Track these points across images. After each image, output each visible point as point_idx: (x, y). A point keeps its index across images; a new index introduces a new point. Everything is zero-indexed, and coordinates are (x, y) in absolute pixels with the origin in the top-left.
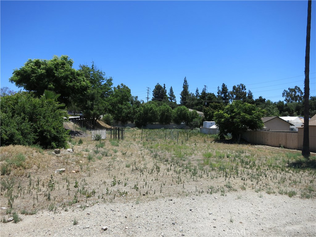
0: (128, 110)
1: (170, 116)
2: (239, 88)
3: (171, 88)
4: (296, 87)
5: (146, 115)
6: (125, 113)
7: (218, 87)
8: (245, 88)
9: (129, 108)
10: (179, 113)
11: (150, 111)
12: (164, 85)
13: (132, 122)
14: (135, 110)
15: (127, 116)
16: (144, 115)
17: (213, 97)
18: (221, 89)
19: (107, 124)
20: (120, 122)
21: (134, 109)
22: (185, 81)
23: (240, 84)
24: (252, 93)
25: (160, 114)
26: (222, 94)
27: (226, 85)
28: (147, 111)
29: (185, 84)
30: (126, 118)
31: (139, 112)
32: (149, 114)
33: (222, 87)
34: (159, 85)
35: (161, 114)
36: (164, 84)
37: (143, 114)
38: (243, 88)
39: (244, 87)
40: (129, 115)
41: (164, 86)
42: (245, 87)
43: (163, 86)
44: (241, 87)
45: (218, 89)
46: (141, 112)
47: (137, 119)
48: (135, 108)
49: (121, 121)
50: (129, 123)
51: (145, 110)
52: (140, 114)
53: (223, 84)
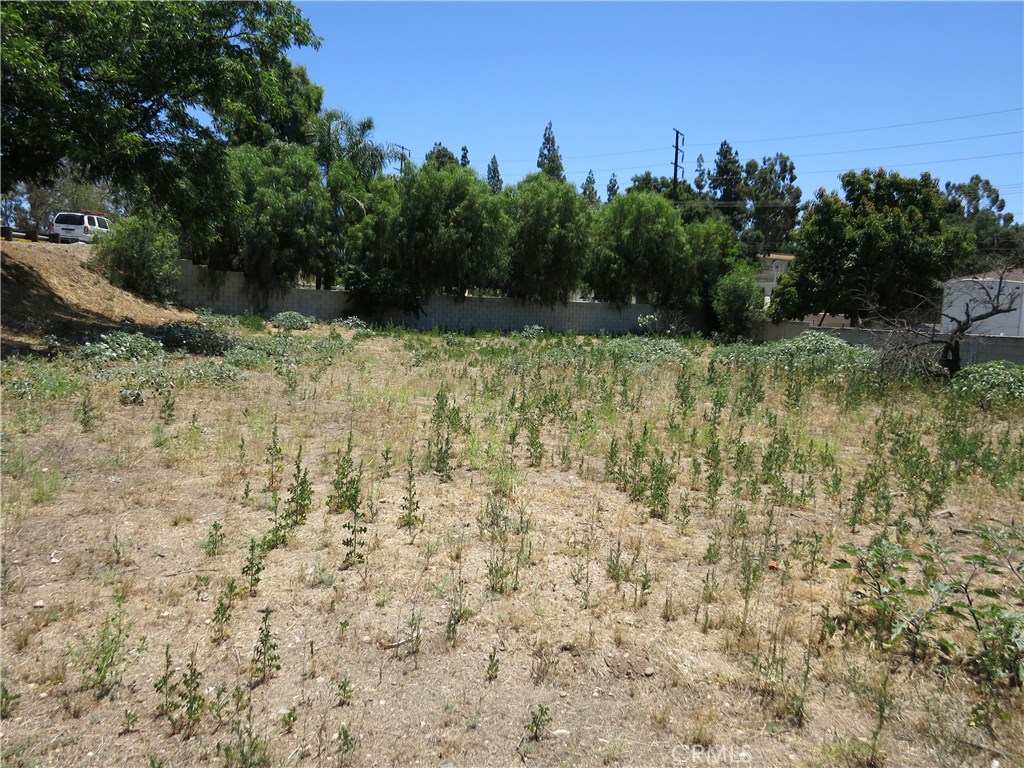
0: (296, 197)
2: (772, 170)
3: (494, 162)
4: (976, 179)
5: (419, 236)
6: (275, 216)
7: (700, 160)
8: (791, 172)
9: (302, 179)
11: (451, 205)
12: (462, 153)
13: (327, 281)
14: (343, 194)
15: (287, 239)
16: (409, 237)
17: (685, 195)
18: (711, 166)
19: (130, 286)
20: (233, 282)
21: (335, 188)
22: (549, 141)
23: (773, 156)
25: (513, 231)
26: (715, 188)
27: (733, 152)
28: (428, 207)
29: (546, 152)
30: (281, 247)
31: (370, 211)
32: (442, 230)
33: (717, 157)
34: (445, 149)
35: (520, 234)
36: (464, 149)
37: (402, 226)
38: (784, 170)
39: (787, 169)
40: (300, 231)
41: (464, 157)
42: (792, 168)
43: (459, 155)
44: (778, 168)
45: (700, 166)
46: (384, 215)
47: (361, 260)
48: (344, 187)
49: (238, 269)
50: (306, 284)
51: (418, 199)
52: (378, 228)
53: (724, 144)
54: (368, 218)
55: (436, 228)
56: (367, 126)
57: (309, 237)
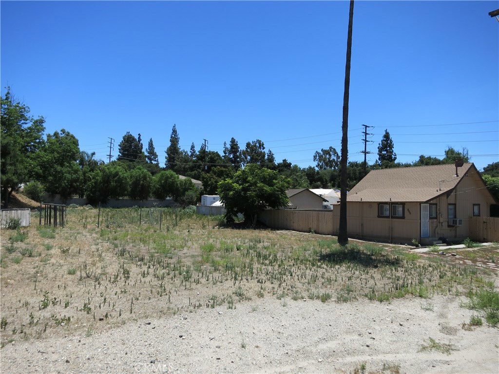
0: (74, 176)
1: (149, 186)
2: (255, 146)
3: (151, 140)
4: (331, 148)
5: (106, 185)
6: (68, 180)
7: (225, 144)
8: (263, 146)
9: (76, 172)
10: (163, 182)
11: (114, 177)
13: (81, 196)
14: (87, 174)
15: (72, 186)
16: (103, 185)
17: (216, 157)
18: (229, 146)
19: (33, 198)
20: (58, 197)
21: (84, 173)
22: (174, 131)
23: (256, 141)
24: (273, 154)
25: (130, 183)
26: (230, 154)
27: (236, 141)
28: (108, 178)
29: (173, 136)
30: (70, 188)
31: (94, 178)
33: (230, 143)
34: (131, 135)
35: (133, 183)
36: (139, 135)
37: (102, 183)
38: (260, 146)
39: (261, 145)
40: (75, 184)
41: (139, 138)
42: (263, 144)
43: (137, 137)
44: (257, 145)
45: (225, 146)
46: (97, 180)
47: (91, 191)
48: (87, 172)
49: (59, 193)
50: (76, 197)
51: (106, 176)
52: (95, 183)
53: (233, 138)
54: (93, 181)
55: (111, 183)
56: (94, 154)
57: (77, 185)
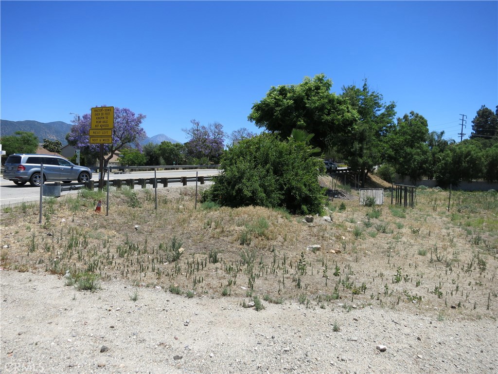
0: (423, 157)
5: (457, 165)
6: (418, 163)
9: (424, 153)
11: (466, 157)
13: (431, 177)
14: (436, 155)
15: (421, 167)
16: (454, 166)
19: (385, 180)
20: (408, 178)
21: (434, 154)
25: (486, 163)
28: (460, 158)
30: (419, 170)
31: (443, 159)
32: (464, 164)
35: (489, 163)
37: (452, 164)
40: (424, 166)
46: (447, 161)
47: (440, 172)
48: (436, 153)
49: (409, 175)
50: (425, 178)
51: (456, 156)
52: (445, 164)
54: (443, 162)
55: (462, 163)
56: (442, 133)
57: (427, 167)
